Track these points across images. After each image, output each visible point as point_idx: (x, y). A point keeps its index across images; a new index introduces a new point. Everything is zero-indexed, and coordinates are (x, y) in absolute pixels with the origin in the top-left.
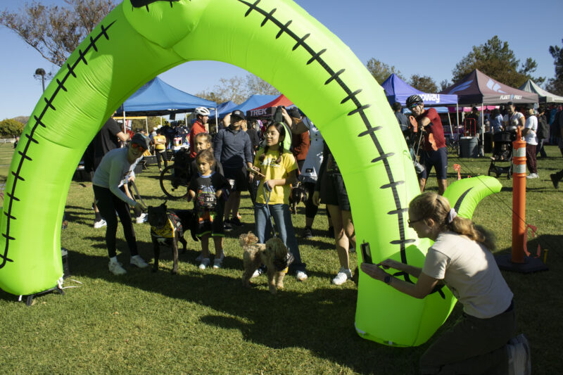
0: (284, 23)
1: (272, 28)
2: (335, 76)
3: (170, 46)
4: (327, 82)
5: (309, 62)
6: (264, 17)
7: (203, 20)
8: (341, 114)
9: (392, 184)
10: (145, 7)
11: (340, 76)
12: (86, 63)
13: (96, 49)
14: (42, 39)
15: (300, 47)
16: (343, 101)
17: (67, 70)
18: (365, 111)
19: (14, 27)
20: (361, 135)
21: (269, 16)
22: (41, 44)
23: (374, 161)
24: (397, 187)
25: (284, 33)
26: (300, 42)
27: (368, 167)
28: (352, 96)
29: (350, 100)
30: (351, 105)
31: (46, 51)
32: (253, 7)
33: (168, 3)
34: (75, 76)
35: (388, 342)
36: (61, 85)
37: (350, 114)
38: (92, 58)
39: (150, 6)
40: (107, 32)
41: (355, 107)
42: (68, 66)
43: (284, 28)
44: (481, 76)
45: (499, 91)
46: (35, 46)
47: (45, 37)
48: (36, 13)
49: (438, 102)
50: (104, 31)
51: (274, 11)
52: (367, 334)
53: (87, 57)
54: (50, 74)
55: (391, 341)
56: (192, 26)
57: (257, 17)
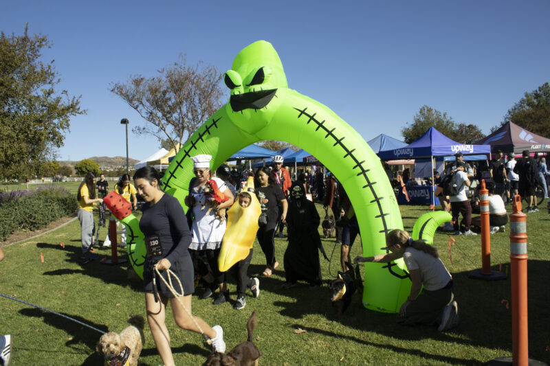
0: (320, 122)
1: (313, 125)
2: (349, 153)
3: (253, 133)
4: (345, 157)
5: (335, 145)
6: (309, 118)
7: (274, 120)
8: (353, 175)
9: (382, 215)
10: (240, 112)
11: (353, 153)
12: (203, 141)
13: (209, 133)
14: (141, 103)
15: (330, 136)
16: (355, 168)
17: (191, 145)
18: (366, 173)
19: (122, 94)
20: (364, 187)
21: (312, 118)
22: (140, 107)
23: (372, 202)
24: (385, 217)
25: (321, 128)
26: (330, 133)
27: (368, 205)
28: (359, 164)
29: (358, 168)
30: (358, 170)
31: (144, 111)
32: (303, 112)
33: (254, 110)
34: (196, 148)
35: (379, 308)
36: (187, 154)
37: (358, 175)
38: (207, 138)
39: (243, 111)
40: (217, 123)
41: (361, 171)
42: (192, 142)
43: (320, 125)
44: (514, 127)
45: (531, 141)
46: (136, 108)
47: (144, 101)
48: (137, 82)
49: (472, 152)
50: (214, 123)
51: (315, 115)
52: (368, 305)
53: (203, 138)
54: (144, 129)
55: (381, 308)
56: (267, 122)
57: (305, 118)
